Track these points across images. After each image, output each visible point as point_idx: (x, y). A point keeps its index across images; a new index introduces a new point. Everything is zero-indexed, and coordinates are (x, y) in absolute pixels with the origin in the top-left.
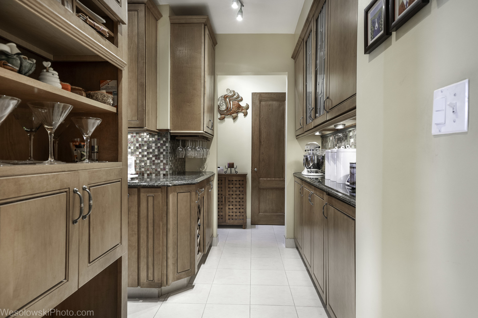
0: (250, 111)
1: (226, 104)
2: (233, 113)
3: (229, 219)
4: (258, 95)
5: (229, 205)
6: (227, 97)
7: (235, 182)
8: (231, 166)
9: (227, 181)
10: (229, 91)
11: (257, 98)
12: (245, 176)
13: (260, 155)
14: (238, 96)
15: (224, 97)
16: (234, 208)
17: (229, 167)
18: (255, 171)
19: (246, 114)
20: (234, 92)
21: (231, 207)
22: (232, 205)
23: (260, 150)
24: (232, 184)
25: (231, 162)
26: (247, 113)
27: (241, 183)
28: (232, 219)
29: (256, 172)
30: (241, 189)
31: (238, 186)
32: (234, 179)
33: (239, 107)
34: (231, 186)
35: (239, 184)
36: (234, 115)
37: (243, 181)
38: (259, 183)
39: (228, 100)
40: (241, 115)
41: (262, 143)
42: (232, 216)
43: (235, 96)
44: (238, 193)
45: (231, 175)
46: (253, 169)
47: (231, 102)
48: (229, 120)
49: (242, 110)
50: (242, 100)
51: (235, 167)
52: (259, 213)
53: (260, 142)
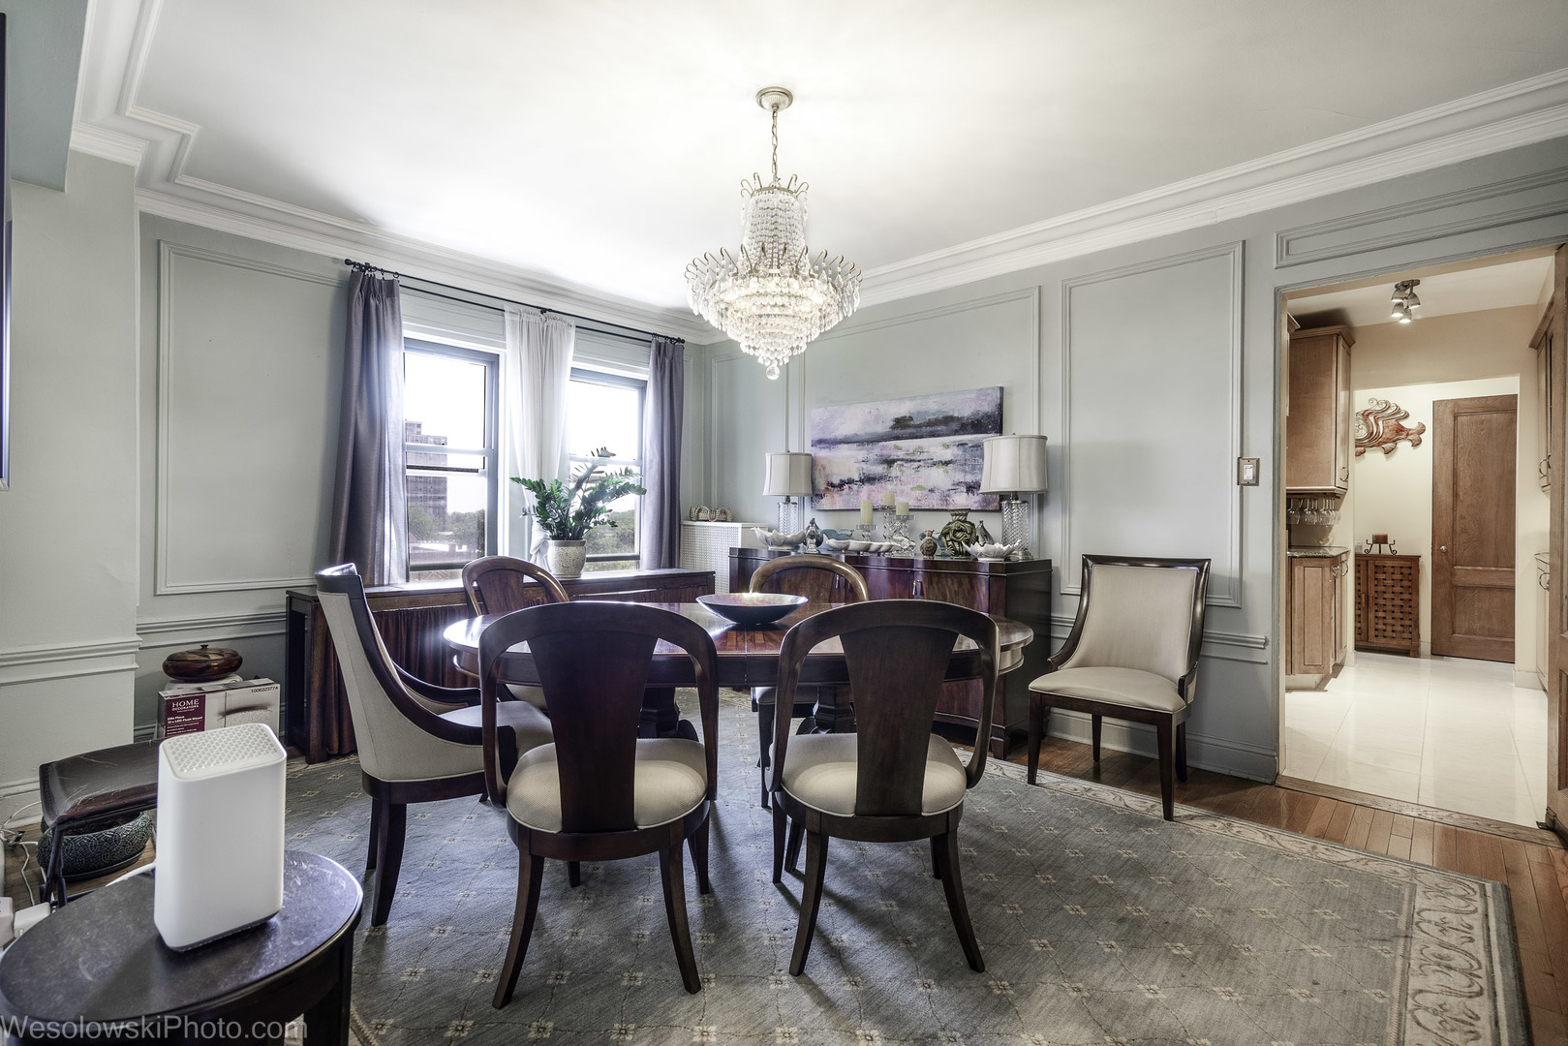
0: (1427, 437)
1: (1368, 427)
2: (1385, 443)
3: (1376, 636)
4: (1450, 405)
5: (1376, 611)
6: (1370, 413)
7: (1392, 570)
8: (1381, 540)
9: (1371, 566)
10: (1375, 402)
11: (1448, 410)
12: (1414, 560)
13: (1454, 520)
14: (1398, 410)
15: (1363, 414)
16: (1389, 617)
17: (1375, 542)
18: (1441, 551)
19: (1417, 444)
20: (1386, 402)
21: (1381, 614)
22: (1384, 611)
23: (1454, 509)
24: (1384, 573)
25: (1381, 532)
26: (1420, 441)
27: (1406, 571)
28: (1385, 637)
29: (1446, 553)
30: (1406, 583)
31: (1397, 577)
32: (1389, 563)
33: (1400, 430)
34: (1382, 576)
35: (1401, 574)
36: (1388, 446)
37: (1410, 568)
38: (1453, 574)
39: (1371, 418)
40: (1404, 446)
41: (1461, 498)
42: (1385, 630)
43: (1390, 411)
44: (1398, 589)
45: (1380, 557)
46: (1437, 548)
47: (1380, 423)
48: (1375, 456)
49: (1408, 435)
50: (1406, 416)
51: (1390, 541)
52: (1454, 633)
53: (1455, 495)
